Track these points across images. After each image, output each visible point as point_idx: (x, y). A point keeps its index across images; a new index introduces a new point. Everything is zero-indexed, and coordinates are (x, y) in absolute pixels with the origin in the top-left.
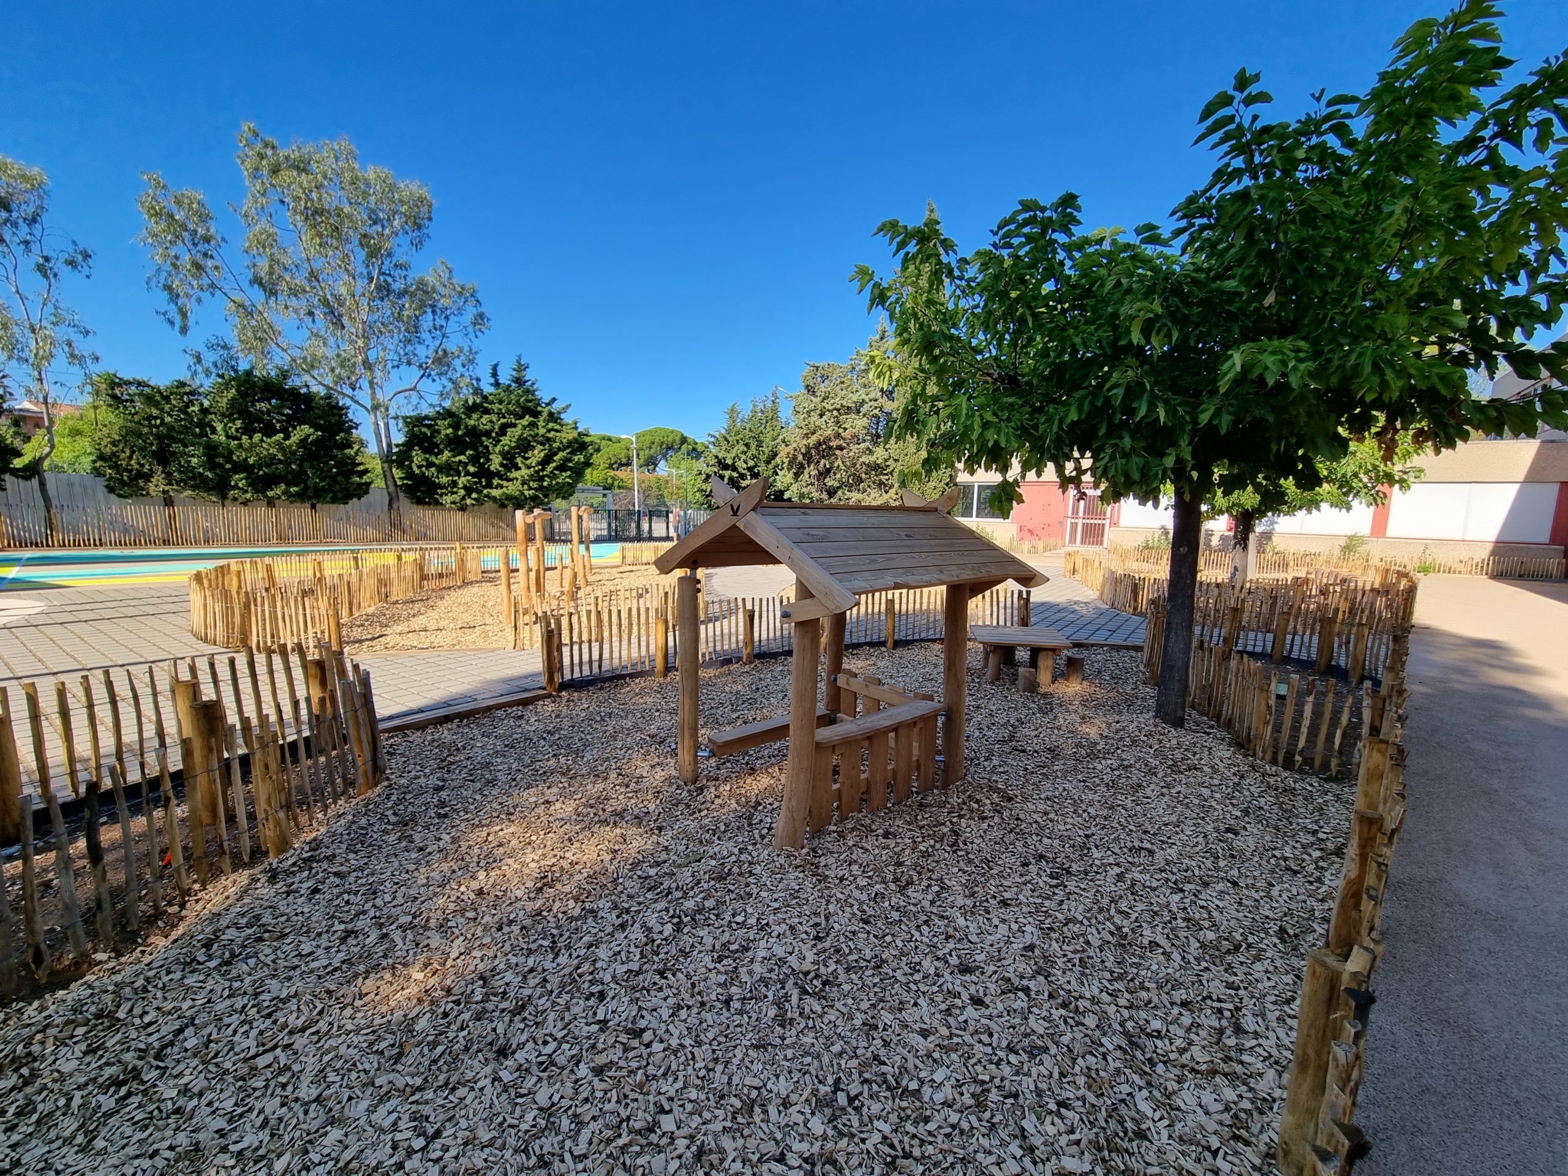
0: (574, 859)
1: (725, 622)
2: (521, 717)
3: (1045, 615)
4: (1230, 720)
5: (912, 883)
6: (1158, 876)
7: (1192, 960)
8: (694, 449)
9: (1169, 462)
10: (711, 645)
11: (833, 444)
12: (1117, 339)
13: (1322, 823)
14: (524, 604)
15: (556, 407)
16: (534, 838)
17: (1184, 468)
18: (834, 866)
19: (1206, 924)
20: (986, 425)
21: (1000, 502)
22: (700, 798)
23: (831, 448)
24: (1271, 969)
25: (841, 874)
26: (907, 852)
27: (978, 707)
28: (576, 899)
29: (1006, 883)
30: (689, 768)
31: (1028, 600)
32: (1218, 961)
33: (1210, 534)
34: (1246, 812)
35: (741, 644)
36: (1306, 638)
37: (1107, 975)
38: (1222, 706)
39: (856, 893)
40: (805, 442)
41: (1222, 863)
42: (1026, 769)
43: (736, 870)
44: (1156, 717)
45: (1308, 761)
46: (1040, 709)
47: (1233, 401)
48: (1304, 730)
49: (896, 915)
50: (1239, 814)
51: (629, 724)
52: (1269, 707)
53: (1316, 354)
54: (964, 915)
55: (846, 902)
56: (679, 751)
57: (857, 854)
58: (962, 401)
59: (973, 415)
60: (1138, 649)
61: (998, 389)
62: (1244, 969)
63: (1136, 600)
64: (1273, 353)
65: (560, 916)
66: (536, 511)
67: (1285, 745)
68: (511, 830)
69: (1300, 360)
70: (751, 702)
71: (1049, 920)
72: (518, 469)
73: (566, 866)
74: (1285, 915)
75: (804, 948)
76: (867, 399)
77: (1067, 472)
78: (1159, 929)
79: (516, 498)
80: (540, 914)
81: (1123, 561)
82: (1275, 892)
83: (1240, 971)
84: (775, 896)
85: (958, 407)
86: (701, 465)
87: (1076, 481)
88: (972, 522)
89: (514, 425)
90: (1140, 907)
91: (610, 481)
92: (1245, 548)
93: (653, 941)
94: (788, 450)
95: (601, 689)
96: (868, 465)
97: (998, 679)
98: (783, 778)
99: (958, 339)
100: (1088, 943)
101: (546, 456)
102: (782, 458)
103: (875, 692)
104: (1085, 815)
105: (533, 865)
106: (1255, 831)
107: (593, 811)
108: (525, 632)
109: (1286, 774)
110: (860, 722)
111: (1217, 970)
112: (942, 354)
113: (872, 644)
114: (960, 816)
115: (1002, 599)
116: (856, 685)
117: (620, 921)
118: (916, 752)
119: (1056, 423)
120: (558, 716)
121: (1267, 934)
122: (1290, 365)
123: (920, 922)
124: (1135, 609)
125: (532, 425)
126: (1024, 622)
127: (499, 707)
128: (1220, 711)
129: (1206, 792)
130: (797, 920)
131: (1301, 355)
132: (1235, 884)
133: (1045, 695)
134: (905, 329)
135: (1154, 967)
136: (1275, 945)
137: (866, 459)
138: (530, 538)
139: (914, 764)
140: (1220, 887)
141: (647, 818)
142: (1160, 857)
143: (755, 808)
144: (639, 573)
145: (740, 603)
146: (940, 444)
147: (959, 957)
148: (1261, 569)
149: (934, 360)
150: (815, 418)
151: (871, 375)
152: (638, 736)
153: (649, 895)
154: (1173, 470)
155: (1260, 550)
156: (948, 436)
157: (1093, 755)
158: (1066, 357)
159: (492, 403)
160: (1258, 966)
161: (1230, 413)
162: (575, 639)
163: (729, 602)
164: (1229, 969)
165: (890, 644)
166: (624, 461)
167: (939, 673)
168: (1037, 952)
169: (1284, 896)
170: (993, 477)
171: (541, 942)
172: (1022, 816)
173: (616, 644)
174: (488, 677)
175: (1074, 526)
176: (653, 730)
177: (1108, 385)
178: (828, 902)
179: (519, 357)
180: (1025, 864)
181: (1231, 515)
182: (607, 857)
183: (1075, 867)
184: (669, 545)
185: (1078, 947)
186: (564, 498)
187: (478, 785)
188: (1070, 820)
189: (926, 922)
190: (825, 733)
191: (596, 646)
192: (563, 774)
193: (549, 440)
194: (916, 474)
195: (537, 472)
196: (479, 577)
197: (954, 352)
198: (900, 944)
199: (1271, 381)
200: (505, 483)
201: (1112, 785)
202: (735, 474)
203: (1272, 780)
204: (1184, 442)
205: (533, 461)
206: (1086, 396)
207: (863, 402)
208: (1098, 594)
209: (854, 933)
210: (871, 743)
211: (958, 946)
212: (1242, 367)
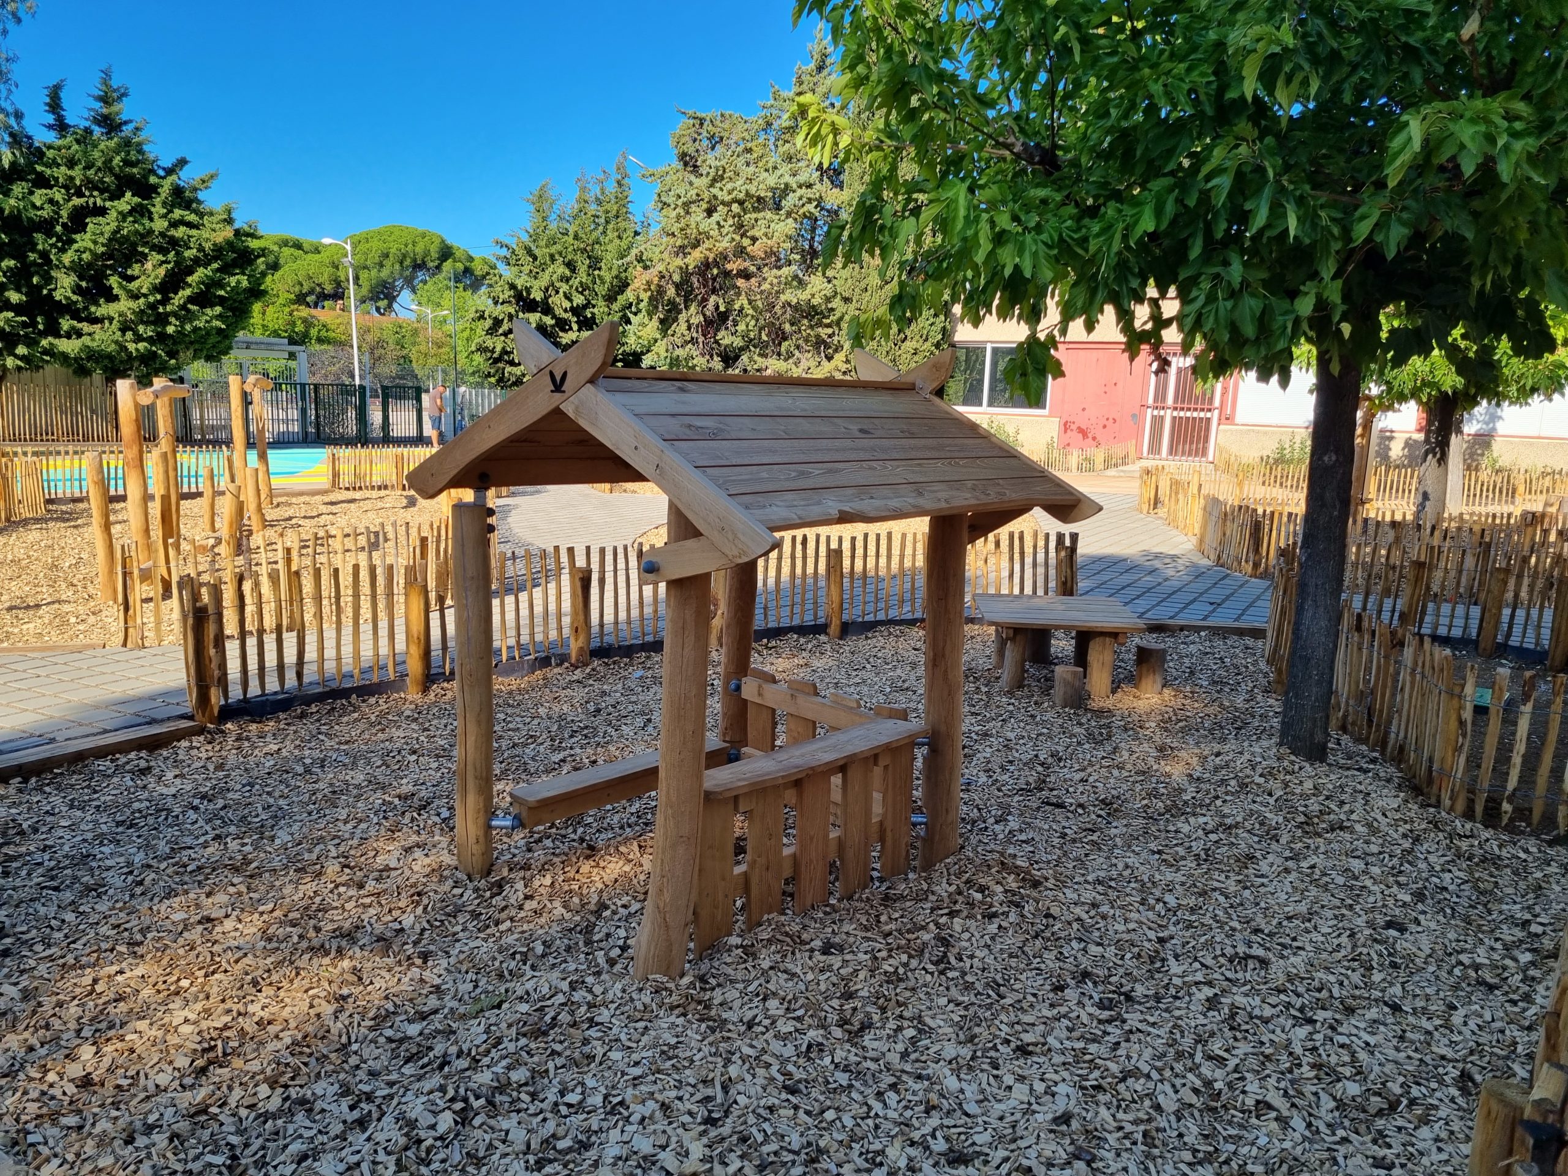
0: (265, 1014)
1: (537, 593)
2: (145, 771)
3: (1104, 577)
4: (1402, 749)
5: (870, 1026)
6: (1273, 1000)
7: (1323, 1128)
8: (467, 271)
9: (1305, 306)
10: (512, 632)
11: (733, 266)
12: (1222, 89)
13: (1537, 909)
14: (140, 561)
15: (187, 176)
16: (185, 983)
17: (1328, 318)
18: (736, 1004)
19: (1347, 1071)
20: (1000, 238)
21: (1024, 374)
22: (497, 901)
23: (727, 274)
24: (1444, 1135)
25: (749, 1015)
26: (862, 975)
27: (986, 735)
28: (273, 1084)
29: (1027, 1018)
30: (477, 849)
31: (1073, 549)
32: (1362, 1128)
33: (1387, 437)
34: (1419, 896)
35: (566, 632)
36: (1535, 613)
37: (1187, 1156)
38: (1389, 722)
39: (776, 1046)
40: (679, 262)
41: (1377, 977)
42: (1063, 836)
43: (565, 1017)
44: (1280, 744)
45: (1522, 813)
46: (1090, 736)
47: (1410, 203)
48: (1517, 760)
49: (843, 1078)
50: (1408, 898)
51: (359, 777)
52: (1462, 723)
53: (1544, 126)
54: (957, 1072)
55: (760, 1060)
56: (458, 821)
57: (778, 982)
58: (959, 192)
59: (977, 219)
60: (1257, 633)
61: (1024, 171)
62: (1403, 1137)
63: (1257, 551)
64: (1473, 121)
65: (243, 1112)
66: (159, 382)
67: (1486, 785)
68: (139, 971)
69: (1515, 135)
70: (587, 734)
71: (1096, 1074)
72: (112, 298)
73: (249, 1026)
74: (1472, 1053)
75: (686, 1137)
76: (793, 182)
77: (1137, 324)
78: (1272, 1081)
79: (110, 357)
80: (205, 1111)
81: (1240, 484)
82: (1457, 1019)
83: (1396, 1141)
84: (635, 1057)
85: (951, 203)
86: (481, 300)
87: (1152, 338)
88: (981, 414)
89: (102, 212)
90: (1243, 1048)
91: (300, 328)
92: (1443, 460)
93: (419, 1142)
94: (647, 275)
95: (303, 716)
96: (796, 308)
97: (1020, 686)
98: (647, 862)
99: (953, 79)
100: (1158, 1108)
101: (170, 274)
102: (638, 287)
103: (808, 707)
104: (1159, 907)
105: (186, 1029)
106: (1433, 925)
107: (295, 931)
108: (145, 615)
109: (1486, 834)
110: (782, 756)
111: (1362, 1142)
112: (924, 105)
113: (802, 630)
114: (952, 914)
115: (1029, 550)
116: (773, 696)
117: (356, 1114)
118: (877, 809)
119: (1118, 237)
120: (220, 767)
121: (1441, 1082)
122: (1500, 143)
123: (883, 1086)
124: (1256, 565)
125: (140, 212)
126: (1067, 588)
127: (101, 753)
128: (1387, 733)
129: (1357, 865)
130: (674, 1093)
131: (1518, 126)
132: (1396, 1008)
133: (1100, 713)
134: (860, 58)
135: (1262, 1141)
136: (1453, 1100)
137: (790, 296)
138: (147, 435)
139: (875, 829)
140: (1373, 1013)
141: (399, 941)
142: (1277, 972)
143: (598, 914)
144: (367, 505)
145: (564, 558)
146: (922, 270)
147: (947, 1139)
148: (1470, 496)
149: (912, 115)
150: (698, 214)
151: (799, 140)
152: (377, 799)
153: (408, 1070)
154: (1311, 321)
155: (1471, 465)
156: (934, 256)
157: (1176, 810)
158: (1139, 117)
159: (54, 164)
160: (1425, 1132)
161: (1403, 223)
162: (249, 626)
163: (544, 554)
164: (1380, 1138)
165: (834, 629)
166: (329, 288)
167: (917, 678)
168: (1075, 1124)
169: (1472, 1025)
170: (1014, 332)
171: (209, 1158)
172: (1055, 911)
173: (330, 634)
174: (75, 698)
175: (1158, 422)
176: (406, 788)
177: (1205, 170)
178: (728, 1062)
179: (107, 74)
180: (1059, 988)
181: (1419, 402)
182: (328, 1009)
183: (1140, 990)
184: (422, 454)
185: (1142, 1115)
186: (209, 358)
187: (68, 896)
188: (1134, 916)
189: (893, 1087)
190: (720, 777)
191: (290, 640)
192: (236, 870)
193: (174, 242)
194: (878, 323)
195: (153, 306)
196: (41, 511)
197: (945, 103)
198: (849, 1122)
199: (1468, 169)
200: (85, 327)
201: (1206, 858)
202: (549, 321)
203: (1464, 845)
204: (1328, 270)
205: (144, 284)
206: (1170, 190)
207: (787, 189)
208: (1194, 540)
209: (771, 1109)
210: (800, 795)
211: (946, 1122)
212: (1426, 142)
